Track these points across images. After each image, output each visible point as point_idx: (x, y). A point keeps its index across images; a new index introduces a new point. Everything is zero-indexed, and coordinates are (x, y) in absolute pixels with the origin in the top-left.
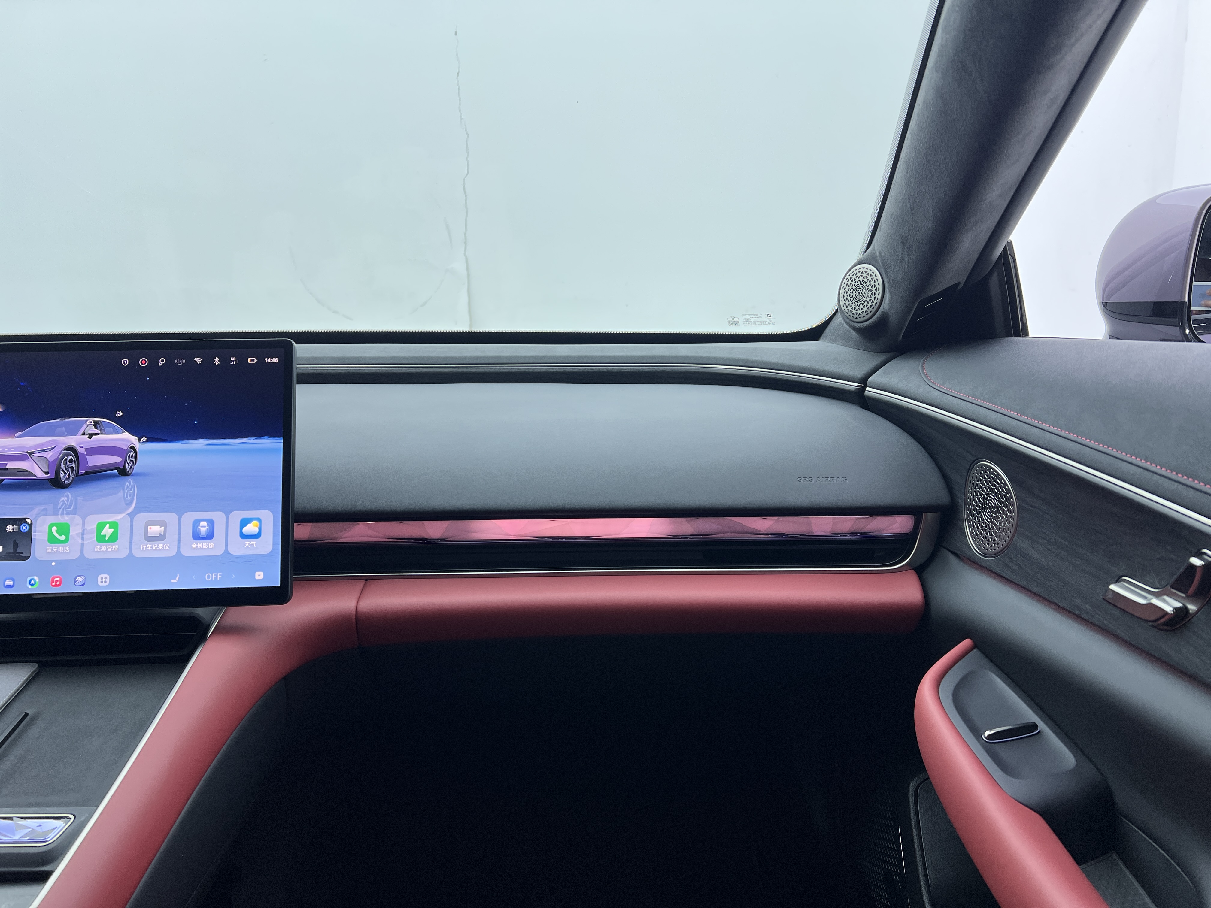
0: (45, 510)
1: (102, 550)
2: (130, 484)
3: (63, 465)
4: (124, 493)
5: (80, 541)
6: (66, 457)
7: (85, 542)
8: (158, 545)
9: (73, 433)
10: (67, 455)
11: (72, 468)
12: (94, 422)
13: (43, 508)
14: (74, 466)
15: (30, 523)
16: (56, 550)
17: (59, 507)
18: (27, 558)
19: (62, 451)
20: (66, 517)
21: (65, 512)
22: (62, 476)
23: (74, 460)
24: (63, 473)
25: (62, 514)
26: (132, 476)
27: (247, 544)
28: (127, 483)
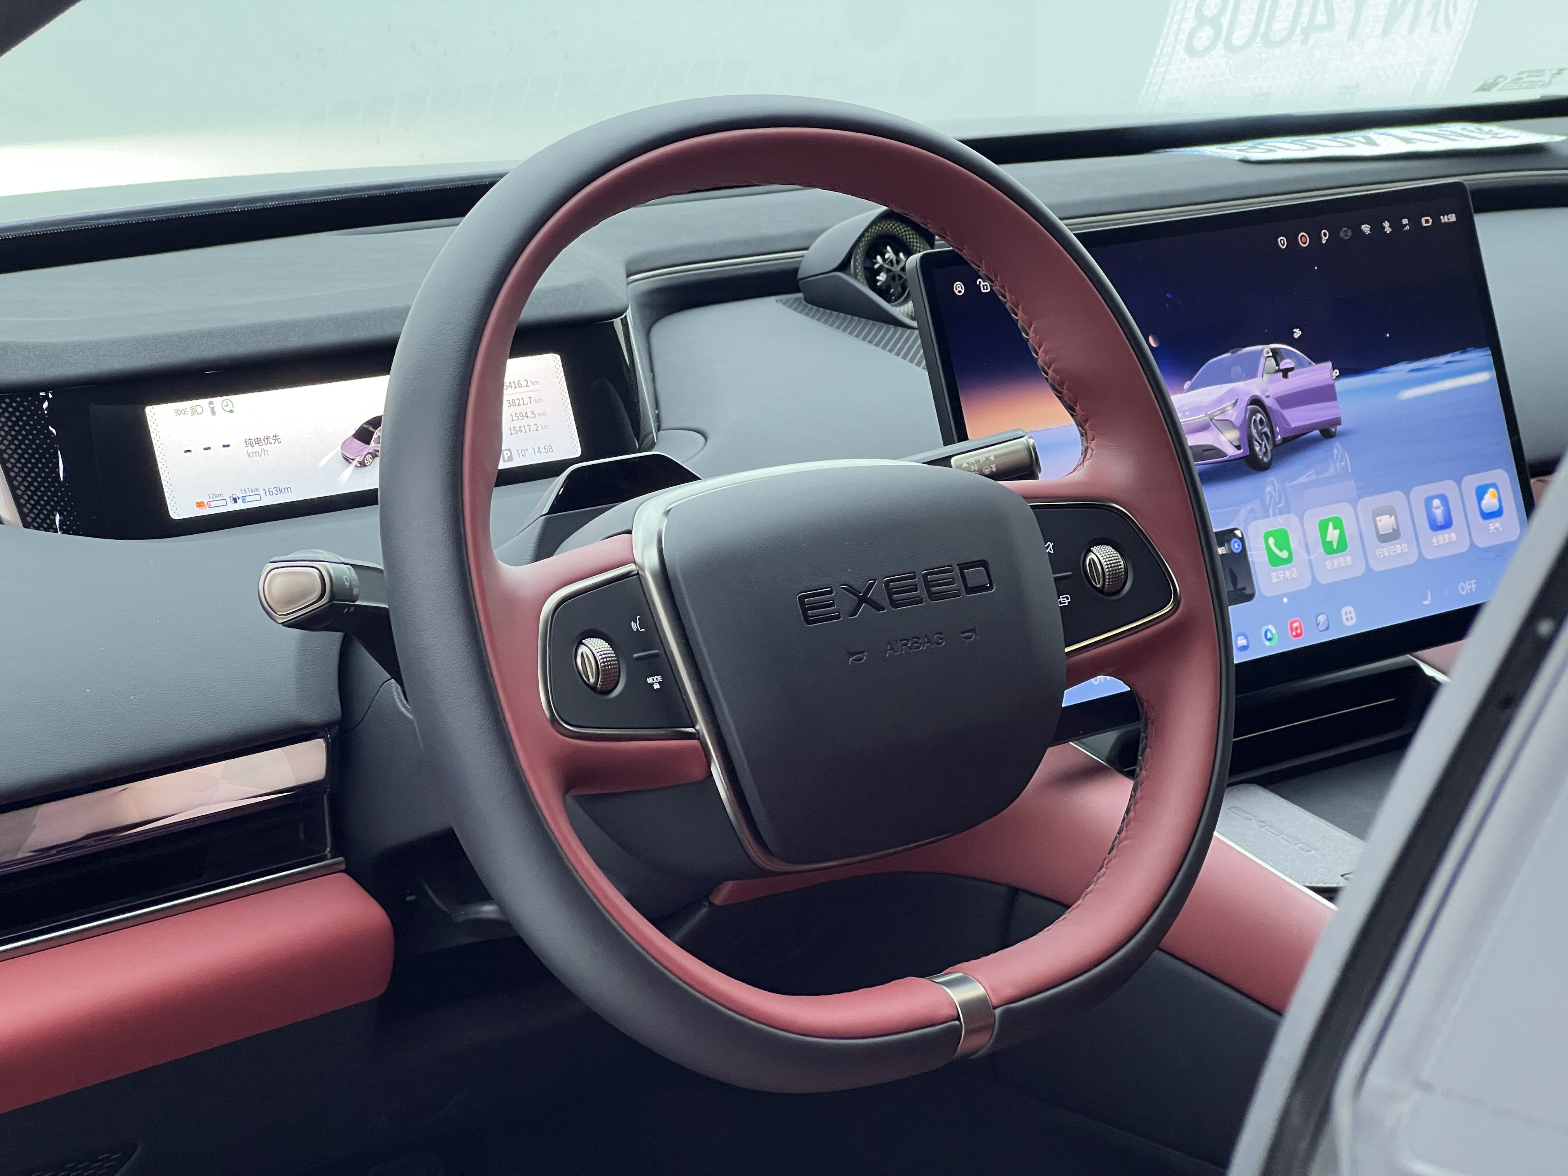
0: (1252, 511)
1: (1335, 567)
2: (1338, 450)
3: (1254, 431)
4: (1335, 466)
5: (1306, 556)
6: (1254, 417)
7: (1312, 557)
8: (1395, 548)
9: (1251, 373)
10: (1254, 412)
11: (1265, 433)
12: (1273, 350)
13: (1249, 508)
14: (1266, 429)
15: (1240, 536)
16: (1282, 576)
17: (1267, 503)
18: (1250, 597)
19: (1246, 408)
20: (1280, 519)
21: (1277, 511)
22: (1257, 449)
23: (1264, 420)
24: (1258, 444)
25: (1275, 515)
26: (1338, 436)
27: (1492, 528)
28: (1336, 451)
